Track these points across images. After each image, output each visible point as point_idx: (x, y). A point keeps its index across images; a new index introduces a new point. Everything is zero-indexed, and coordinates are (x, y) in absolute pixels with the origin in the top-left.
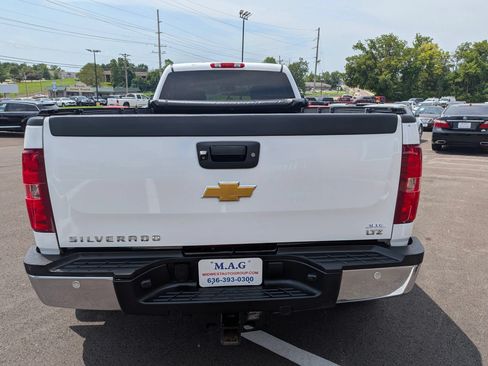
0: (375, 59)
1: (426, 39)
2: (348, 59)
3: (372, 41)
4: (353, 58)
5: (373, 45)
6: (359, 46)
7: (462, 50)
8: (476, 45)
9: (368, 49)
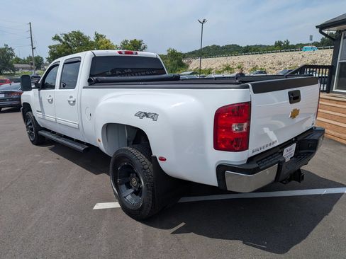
0: (71, 48)
1: (102, 36)
2: (50, 47)
3: (66, 35)
4: (54, 47)
5: (67, 37)
6: (56, 38)
7: (124, 44)
8: (131, 42)
9: (64, 40)
